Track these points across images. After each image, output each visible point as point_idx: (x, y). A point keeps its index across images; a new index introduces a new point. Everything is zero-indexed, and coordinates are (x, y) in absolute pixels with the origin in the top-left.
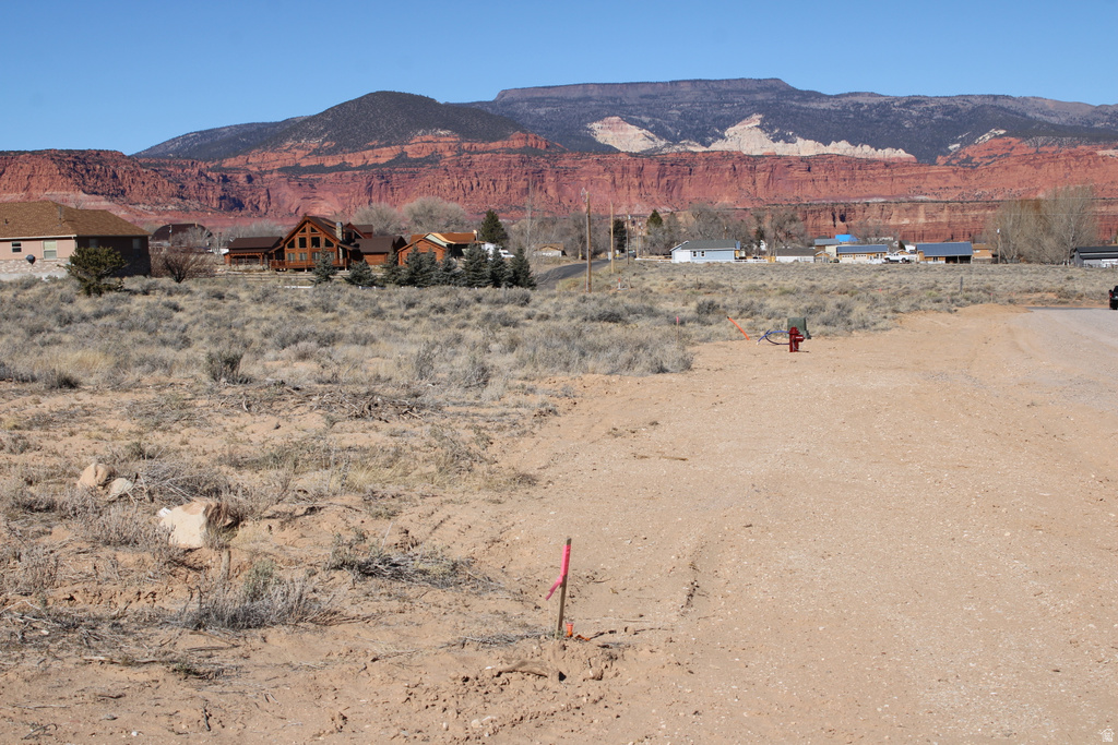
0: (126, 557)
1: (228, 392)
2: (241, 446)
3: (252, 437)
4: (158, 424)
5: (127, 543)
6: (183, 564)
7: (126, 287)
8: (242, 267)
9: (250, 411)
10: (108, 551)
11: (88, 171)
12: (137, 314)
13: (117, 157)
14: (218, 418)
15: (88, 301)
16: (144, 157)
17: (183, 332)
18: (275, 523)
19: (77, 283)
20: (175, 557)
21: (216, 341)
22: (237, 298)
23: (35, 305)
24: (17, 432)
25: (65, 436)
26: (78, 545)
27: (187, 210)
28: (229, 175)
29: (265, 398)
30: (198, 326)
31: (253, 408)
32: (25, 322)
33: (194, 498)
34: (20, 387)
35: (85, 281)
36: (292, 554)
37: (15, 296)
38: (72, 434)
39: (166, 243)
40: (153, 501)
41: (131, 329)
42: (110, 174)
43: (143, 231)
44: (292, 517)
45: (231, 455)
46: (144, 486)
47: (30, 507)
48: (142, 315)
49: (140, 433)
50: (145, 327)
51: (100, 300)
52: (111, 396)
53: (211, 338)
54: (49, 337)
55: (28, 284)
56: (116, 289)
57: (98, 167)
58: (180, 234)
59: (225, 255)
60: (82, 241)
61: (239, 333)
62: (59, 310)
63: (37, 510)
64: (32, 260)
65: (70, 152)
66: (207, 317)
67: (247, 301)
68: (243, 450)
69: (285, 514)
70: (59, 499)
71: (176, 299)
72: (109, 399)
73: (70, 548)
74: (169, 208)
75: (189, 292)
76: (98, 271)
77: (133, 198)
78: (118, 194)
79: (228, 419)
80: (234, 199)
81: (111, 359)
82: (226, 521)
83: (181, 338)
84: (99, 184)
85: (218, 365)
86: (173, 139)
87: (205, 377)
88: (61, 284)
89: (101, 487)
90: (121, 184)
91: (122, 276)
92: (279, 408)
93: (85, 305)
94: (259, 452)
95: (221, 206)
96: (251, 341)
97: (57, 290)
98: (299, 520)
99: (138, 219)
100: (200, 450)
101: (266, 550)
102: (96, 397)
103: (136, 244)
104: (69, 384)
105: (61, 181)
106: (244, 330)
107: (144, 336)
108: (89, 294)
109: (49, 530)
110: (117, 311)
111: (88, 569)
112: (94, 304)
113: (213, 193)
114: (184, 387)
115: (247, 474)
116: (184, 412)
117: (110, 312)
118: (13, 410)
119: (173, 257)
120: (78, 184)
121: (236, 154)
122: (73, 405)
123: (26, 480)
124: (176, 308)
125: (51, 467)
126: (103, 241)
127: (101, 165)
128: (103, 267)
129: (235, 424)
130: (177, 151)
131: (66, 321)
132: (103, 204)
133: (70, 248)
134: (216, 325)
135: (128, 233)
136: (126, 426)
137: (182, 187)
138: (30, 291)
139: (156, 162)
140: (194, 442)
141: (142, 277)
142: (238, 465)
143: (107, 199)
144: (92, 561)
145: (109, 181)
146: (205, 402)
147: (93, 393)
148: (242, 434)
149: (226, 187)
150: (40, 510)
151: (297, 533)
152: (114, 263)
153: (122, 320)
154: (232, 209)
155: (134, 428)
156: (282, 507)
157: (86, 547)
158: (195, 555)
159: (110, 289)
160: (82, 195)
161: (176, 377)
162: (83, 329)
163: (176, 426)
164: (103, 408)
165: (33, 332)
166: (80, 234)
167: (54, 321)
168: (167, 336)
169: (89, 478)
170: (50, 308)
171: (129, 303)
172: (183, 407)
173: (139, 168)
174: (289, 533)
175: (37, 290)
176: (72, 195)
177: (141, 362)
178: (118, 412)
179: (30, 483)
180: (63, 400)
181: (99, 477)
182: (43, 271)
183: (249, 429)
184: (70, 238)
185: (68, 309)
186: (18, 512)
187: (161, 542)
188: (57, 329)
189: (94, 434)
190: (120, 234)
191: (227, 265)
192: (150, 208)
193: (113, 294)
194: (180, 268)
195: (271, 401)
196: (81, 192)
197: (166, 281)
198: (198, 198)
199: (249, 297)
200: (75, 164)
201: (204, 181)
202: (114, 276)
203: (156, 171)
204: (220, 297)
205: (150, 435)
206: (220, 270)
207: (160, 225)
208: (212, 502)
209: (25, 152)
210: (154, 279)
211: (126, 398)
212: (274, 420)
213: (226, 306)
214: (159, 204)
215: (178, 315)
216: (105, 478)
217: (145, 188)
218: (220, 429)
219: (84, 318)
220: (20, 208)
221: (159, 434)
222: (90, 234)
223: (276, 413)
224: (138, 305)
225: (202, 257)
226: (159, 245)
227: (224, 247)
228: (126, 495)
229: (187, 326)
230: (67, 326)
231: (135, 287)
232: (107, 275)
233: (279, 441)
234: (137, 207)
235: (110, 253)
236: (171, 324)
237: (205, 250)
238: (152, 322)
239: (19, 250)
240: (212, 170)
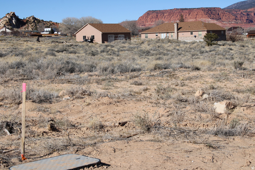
0: (203, 115)
1: (239, 72)
3: (244, 84)
4: (219, 80)
5: (204, 111)
6: (218, 118)
7: (219, 44)
8: (251, 38)
9: (244, 77)
10: (199, 113)
11: (211, 13)
12: (220, 51)
13: (219, 9)
14: (235, 79)
15: (208, 47)
16: (226, 9)
17: (232, 56)
18: (245, 108)
19: (206, 43)
20: (216, 116)
21: (240, 58)
22: (248, 47)
23: (194, 48)
24: (182, 81)
25: (194, 82)
26: (191, 111)
27: (237, 23)
28: (249, 13)
29: (248, 74)
30: (236, 54)
31: (245, 77)
32: (191, 53)
33: (224, 100)
34: (185, 69)
35: (208, 42)
36: (249, 117)
37: (190, 46)
38: (196, 82)
39: (231, 32)
40: (213, 100)
41: (218, 55)
42: (217, 14)
43: (224, 29)
44: (250, 106)
45: (237, 89)
46: (211, 96)
47: (181, 101)
48: (222, 51)
49: (214, 82)
50: (222, 54)
51: (211, 47)
52: (208, 72)
53: (239, 58)
54: (196, 57)
55: (193, 43)
56: (216, 44)
57: (214, 12)
58: (235, 29)
59: (247, 35)
60: (208, 31)
61: (247, 56)
62: (200, 50)
63: (183, 101)
64: (195, 37)
65: (207, 8)
66: (239, 52)
67: (251, 48)
68: (241, 88)
69: (248, 106)
70: (189, 99)
71: (231, 47)
72: (207, 73)
73: (189, 112)
74: (233, 23)
75: (235, 45)
76: (211, 40)
77: (223, 20)
78: (219, 19)
79: (238, 79)
80: (250, 20)
81: (210, 63)
82: (231, 107)
83: (231, 57)
84: (214, 16)
85: (237, 64)
86: (234, 4)
87: (233, 68)
88: (202, 43)
89: (200, 96)
90: (220, 16)
91: (218, 41)
92: (252, 77)
93: (207, 48)
94: (244, 89)
95: (246, 22)
96: (250, 59)
97: (200, 45)
98: (252, 108)
99: (224, 26)
100: (229, 87)
101: (241, 115)
102: (204, 73)
103: (222, 32)
104: (198, 69)
105: (204, 16)
106: (249, 55)
107: (222, 57)
108: (209, 45)
109: (185, 107)
110: (215, 50)
111: (193, 117)
112: (209, 48)
113: (245, 18)
114: (227, 70)
115: (241, 94)
116: (226, 77)
117: (213, 50)
118: (183, 75)
119: (232, 36)
120: (209, 16)
121: (251, 7)
122: (198, 75)
123: (182, 94)
124: (231, 49)
125: (189, 91)
126: (213, 31)
127: (215, 11)
128: (212, 38)
129: (240, 81)
130: (235, 8)
131: (202, 53)
132: (215, 22)
133: (204, 33)
134: (241, 54)
135: (220, 29)
136: (211, 80)
137: (236, 17)
138: (194, 45)
139: (230, 10)
140: (228, 85)
141: (223, 41)
142: (238, 92)
143: (216, 20)
144: (194, 115)
145: (217, 16)
146: (232, 75)
147: (203, 71)
148: (241, 83)
149: (248, 16)
150: (184, 102)
151: (251, 111)
152: (216, 37)
153: (216, 53)
154: (249, 23)
155: (213, 81)
156: (248, 104)
157: (193, 112)
158: (222, 115)
159: (214, 44)
160: (210, 19)
161: (226, 68)
162: (206, 54)
163: (224, 81)
164: (205, 76)
165: (193, 55)
166: (208, 30)
167: (199, 53)
168: (228, 57)
169: (197, 94)
170: (198, 49)
171: (219, 48)
172: (226, 76)
173: (225, 12)
174: (249, 111)
175: (195, 44)
176: (207, 19)
177: (218, 64)
178: (209, 77)
180: (195, 73)
181: (200, 93)
182: (198, 40)
183: (243, 82)
184: (205, 31)
185: (203, 49)
186: (178, 102)
187: (213, 111)
188: (200, 55)
189: (202, 82)
190: (218, 30)
191: (247, 38)
192: (227, 23)
193: (215, 46)
194: (234, 39)
195: (250, 75)
196: (209, 19)
197: (230, 42)
198: (241, 20)
199: (251, 47)
200: (208, 11)
201: (242, 15)
202: (215, 41)
203: (229, 13)
204: (243, 46)
205: (217, 83)
206: (245, 39)
207: (230, 27)
208: (228, 101)
209: (195, 8)
210: (226, 42)
211: (212, 73)
212: (250, 80)
213: (245, 49)
214: (230, 21)
215: (231, 51)
216: (202, 94)
217: (226, 17)
218: (235, 82)
219: (207, 52)
220: (193, 23)
221: (219, 83)
222: (210, 30)
223: (251, 78)
224: (221, 49)
225: (240, 36)
226: (230, 32)
227: (247, 33)
228: (206, 99)
229: (233, 54)
230: (202, 54)
231: (221, 44)
232: (214, 40)
233: (251, 86)
234: (224, 22)
235: (214, 35)
236: (229, 54)
237: (241, 34)
238: (224, 53)
239: (192, 34)
240: (245, 12)
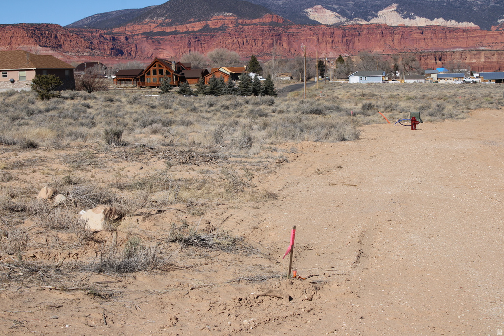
0: (63, 235)
1: (116, 150)
2: (122, 178)
3: (128, 173)
4: (79, 166)
5: (63, 228)
6: (92, 239)
7: (62, 95)
8: (123, 85)
9: (127, 160)
10: (54, 232)
11: (42, 35)
12: (68, 110)
13: (57, 27)
14: (111, 164)
15: (42, 103)
16: (71, 27)
17: (92, 119)
18: (140, 218)
19: (37, 93)
20: (88, 235)
21: (109, 124)
22: (120, 101)
23: (14, 105)
24: (5, 170)
25: (31, 172)
26: (38, 229)
27: (94, 55)
28: (116, 37)
29: (135, 153)
30: (100, 116)
31: (129, 158)
32: (10, 114)
33: (98, 205)
34: (7, 147)
35: (41, 92)
36: (149, 234)
37: (4, 100)
38: (34, 172)
39: (83, 73)
40: (76, 206)
41: (65, 117)
42: (53, 36)
43: (71, 66)
44: (149, 215)
45: (117, 183)
46: (72, 199)
47: (13, 209)
48: (71, 110)
49: (70, 171)
50: (72, 117)
51: (48, 102)
52: (54, 152)
53: (107, 122)
54: (22, 122)
55: (11, 94)
56: (57, 97)
57: (47, 32)
58: (90, 68)
59: (113, 79)
60: (39, 71)
61: (121, 120)
62: (27, 108)
63: (16, 211)
64: (13, 81)
65: (32, 25)
66: (104, 111)
67: (125, 103)
68: (123, 180)
69: (146, 213)
70: (28, 205)
71: (88, 102)
72: (54, 153)
73: (34, 230)
74: (84, 54)
75: (95, 98)
76: (47, 87)
77: (66, 49)
78: (58, 47)
79: (116, 164)
80: (118, 50)
81: (55, 133)
82: (115, 217)
83: (91, 122)
84: (48, 41)
85: (110, 136)
86: (87, 18)
87: (103, 142)
88: (28, 94)
89: (49, 199)
90: (59, 42)
91: (60, 90)
92: (142, 159)
93: (41, 105)
94: (132, 181)
95: (111, 53)
96: (128, 124)
97: (26, 97)
98: (153, 217)
99: (68, 60)
100: (101, 180)
101: (136, 232)
102: (46, 152)
103: (67, 73)
104: (32, 145)
105: (28, 40)
106: (124, 118)
107: (72, 121)
108: (43, 99)
109: (22, 221)
110: (58, 108)
111: (43, 241)
112: (45, 104)
113: (108, 46)
114: (92, 147)
115: (126, 193)
116: (93, 160)
117: (54, 109)
118: (3, 159)
119: (86, 80)
120: (37, 41)
121: (119, 25)
122: (35, 157)
123: (11, 195)
124: (88, 107)
125: (24, 189)
126: (50, 71)
127: (49, 31)
128: (50, 85)
129: (119, 167)
130: (88, 24)
131: (31, 113)
132: (50, 52)
133: (32, 75)
134: (109, 115)
135: (63, 67)
136: (62, 167)
137: (91, 43)
138: (12, 98)
139: (78, 30)
140: (98, 176)
141: (70, 90)
142: (121, 188)
143: (52, 50)
144: (45, 237)
145: (53, 40)
146: (103, 155)
147: (45, 150)
148: (123, 172)
149: (114, 43)
150: (18, 211)
151: (152, 223)
152: (56, 83)
153: (60, 113)
154: (117, 55)
155: (67, 169)
156: (144, 210)
157: (42, 230)
158: (99, 234)
159: (53, 97)
160: (39, 47)
161: (89, 142)
162: (40, 117)
163: (89, 168)
164: (50, 158)
165: (14, 119)
166: (38, 67)
167: (25, 113)
168: (84, 121)
169: (43, 194)
170: (23, 107)
171: (64, 104)
172: (92, 158)
173: (68, 33)
174: (148, 224)
175: (15, 97)
176: (33, 47)
177: (70, 135)
178: (58, 160)
179: (13, 197)
180: (29, 154)
181: (48, 194)
182: (19, 87)
183: (126, 169)
184: (33, 70)
185: (32, 107)
186: (7, 212)
187: (80, 228)
188: (26, 117)
189: (46, 171)
190: (59, 68)
191: (115, 84)
192: (74, 54)
193: (55, 99)
194: (90, 86)
195: (138, 154)
196: (38, 46)
197: (83, 93)
198: (100, 49)
199: (126, 101)
200: (35, 31)
201: (102, 39)
202: (56, 90)
203: (77, 34)
204: (111, 101)
205: (75, 172)
206: (111, 87)
207: (80, 63)
208: (108, 207)
209: (9, 25)
210: (77, 91)
211: (63, 153)
212: (140, 165)
213: (114, 105)
214: (79, 52)
215: (89, 110)
216: (51, 194)
217: (72, 44)
218: (111, 169)
219: (40, 112)
220: (6, 54)
221: (80, 172)
222: (43, 68)
223: (141, 161)
224: (68, 105)
225: (101, 80)
226: (79, 74)
227: (113, 75)
228: (63, 203)
229: (94, 116)
230: (31, 116)
231: (67, 95)
232: (52, 89)
233: (142, 176)
234: (67, 54)
235: (53, 78)
236: (86, 115)
237: (103, 76)
238: (76, 114)
239: (6, 76)
240: (107, 34)
